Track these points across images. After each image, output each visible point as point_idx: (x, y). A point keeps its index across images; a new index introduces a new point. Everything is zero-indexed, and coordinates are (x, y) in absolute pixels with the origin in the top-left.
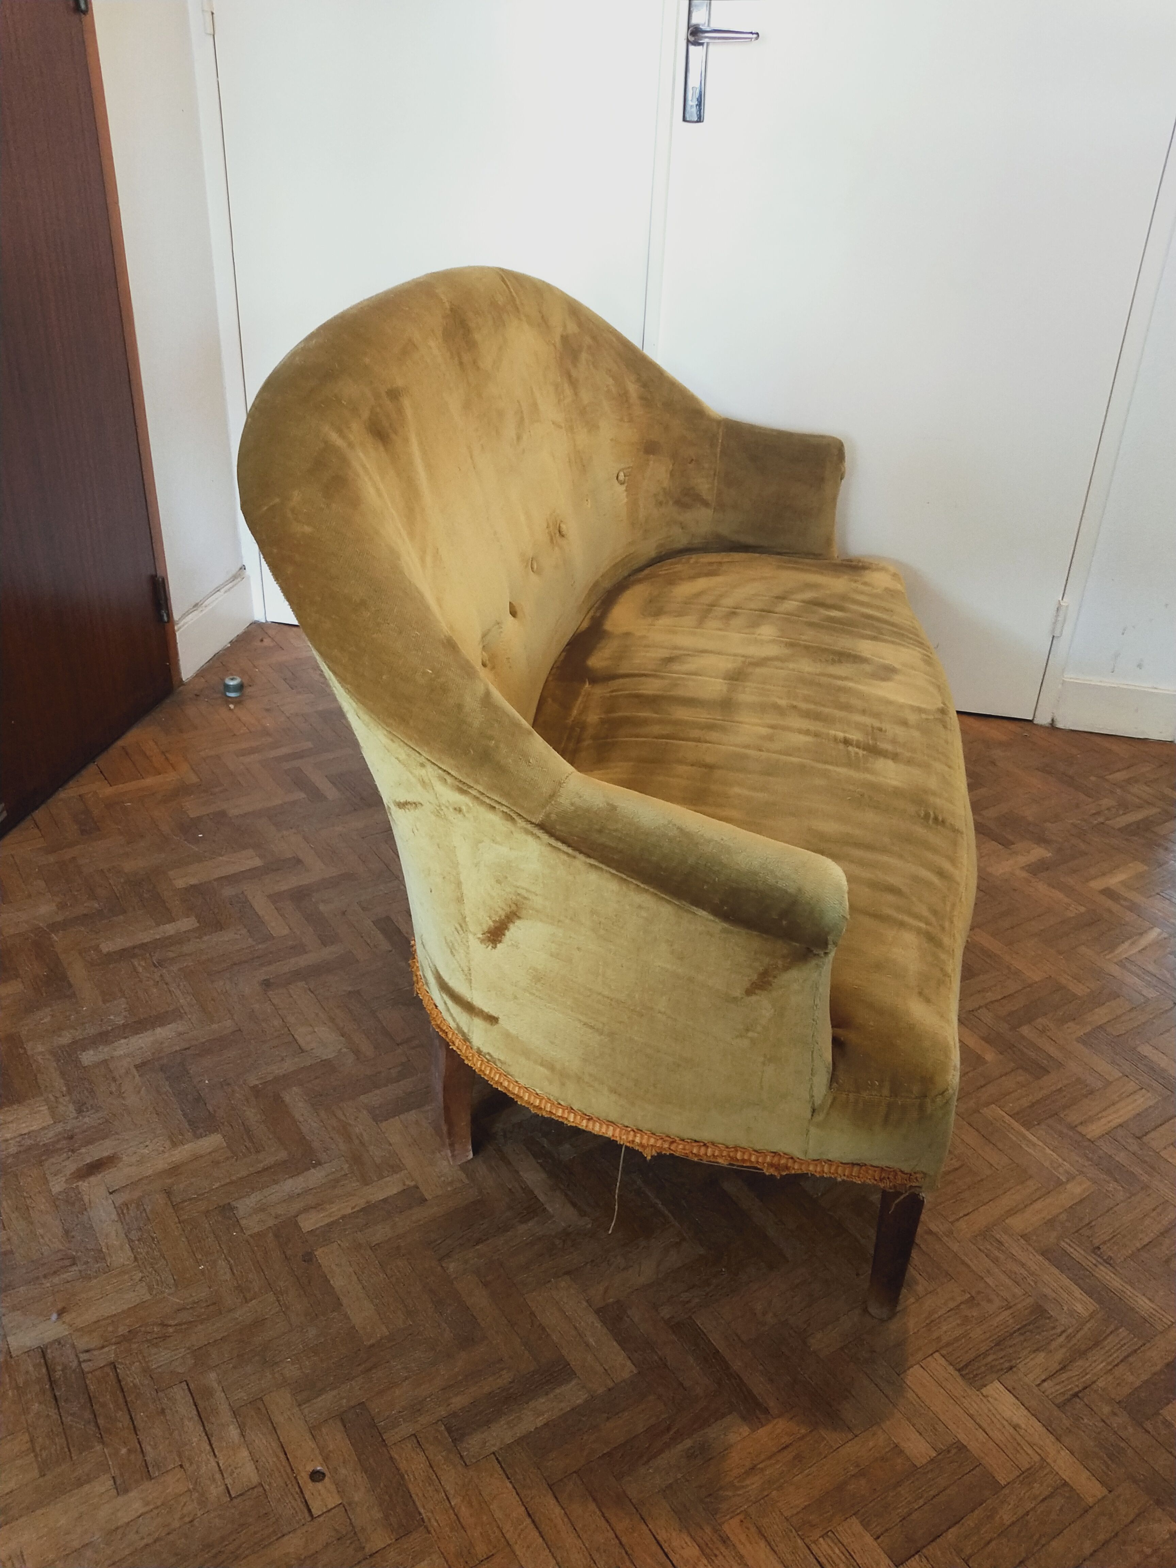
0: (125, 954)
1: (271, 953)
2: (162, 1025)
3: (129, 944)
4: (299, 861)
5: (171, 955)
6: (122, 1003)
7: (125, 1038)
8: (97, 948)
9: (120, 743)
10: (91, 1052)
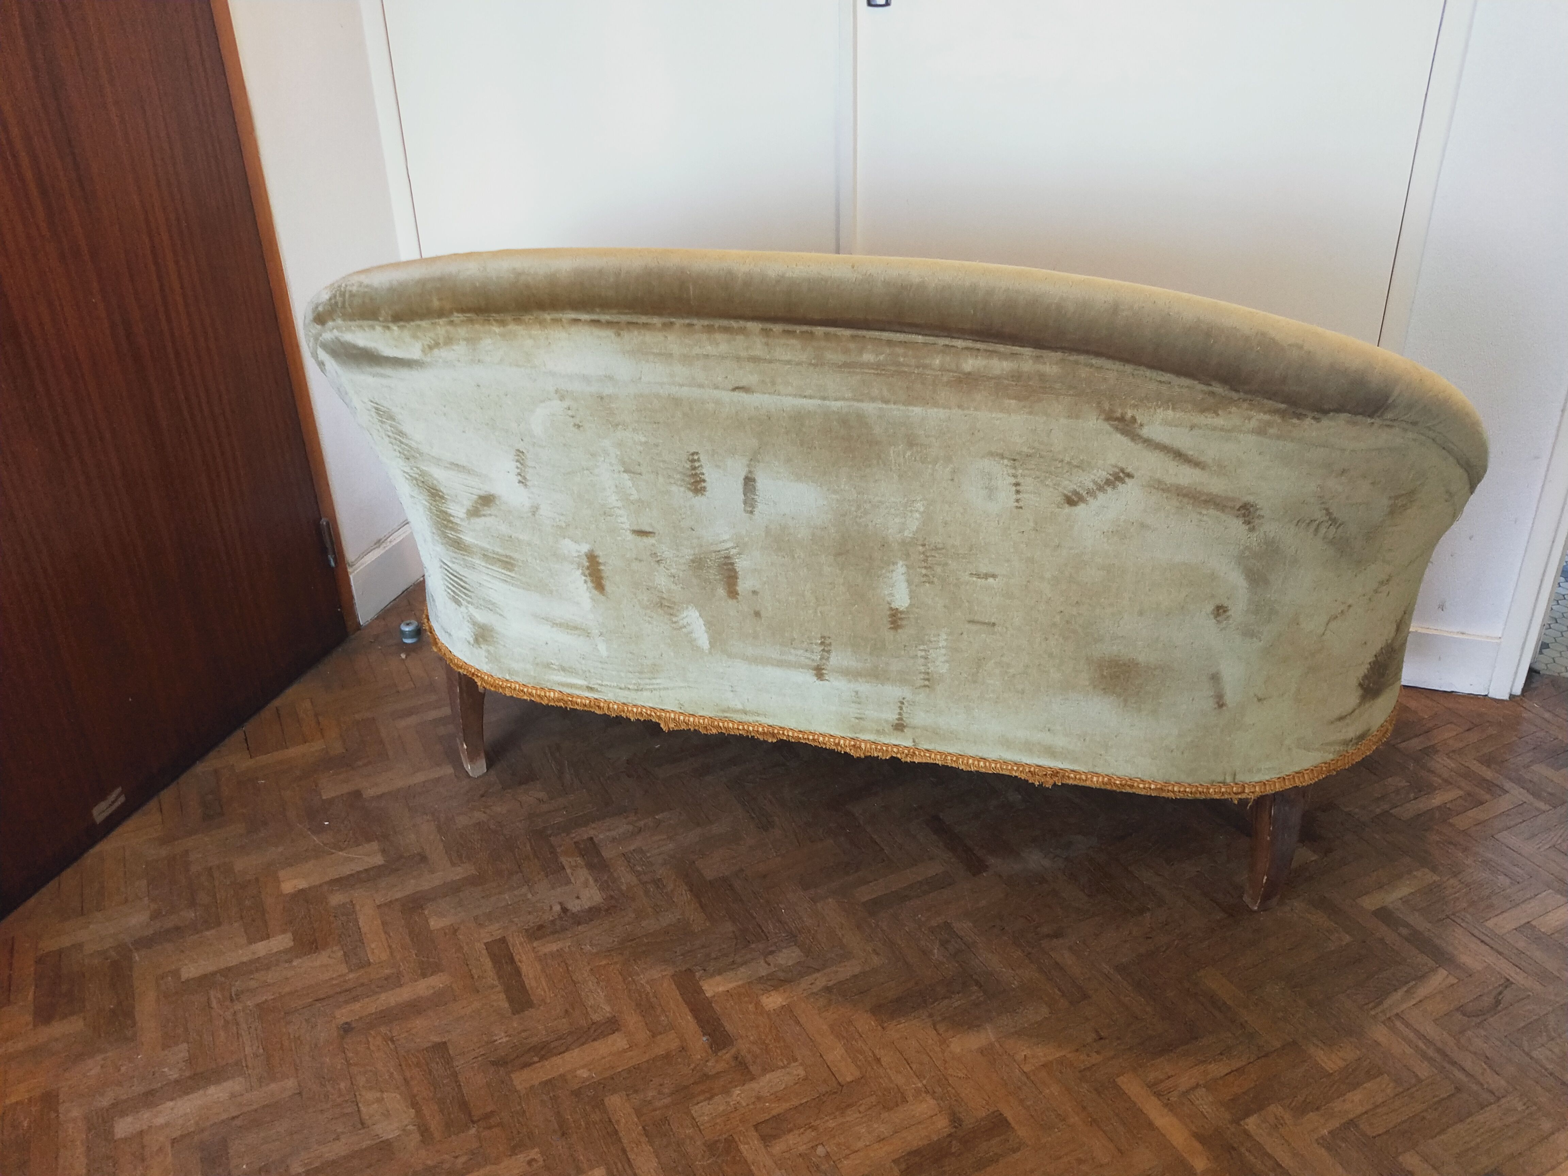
0: (205, 981)
1: (362, 985)
2: (218, 1082)
3: (211, 968)
4: (423, 858)
5: (253, 984)
6: (182, 1051)
7: (172, 1100)
8: (176, 973)
9: (277, 702)
10: (129, 1119)
